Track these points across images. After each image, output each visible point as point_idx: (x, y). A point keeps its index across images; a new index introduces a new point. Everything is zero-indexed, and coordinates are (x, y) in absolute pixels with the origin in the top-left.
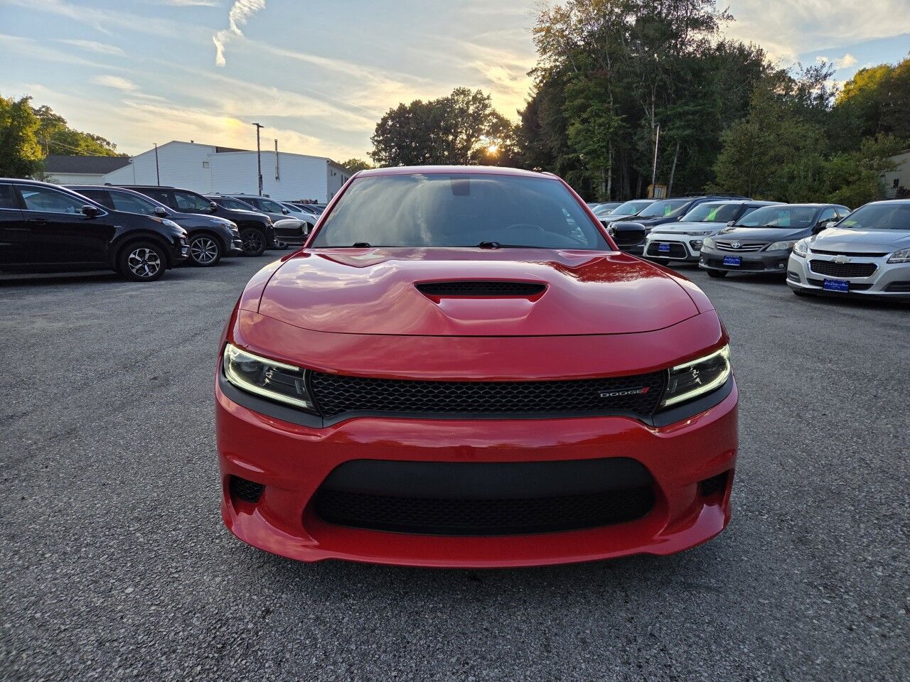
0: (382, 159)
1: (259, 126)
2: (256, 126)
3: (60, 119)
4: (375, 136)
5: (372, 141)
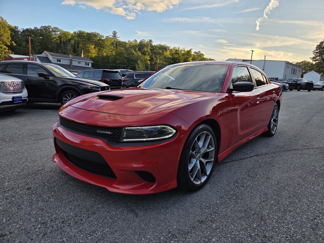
0: (317, 60)
1: (253, 51)
3: (203, 55)
4: (315, 50)
5: (313, 53)
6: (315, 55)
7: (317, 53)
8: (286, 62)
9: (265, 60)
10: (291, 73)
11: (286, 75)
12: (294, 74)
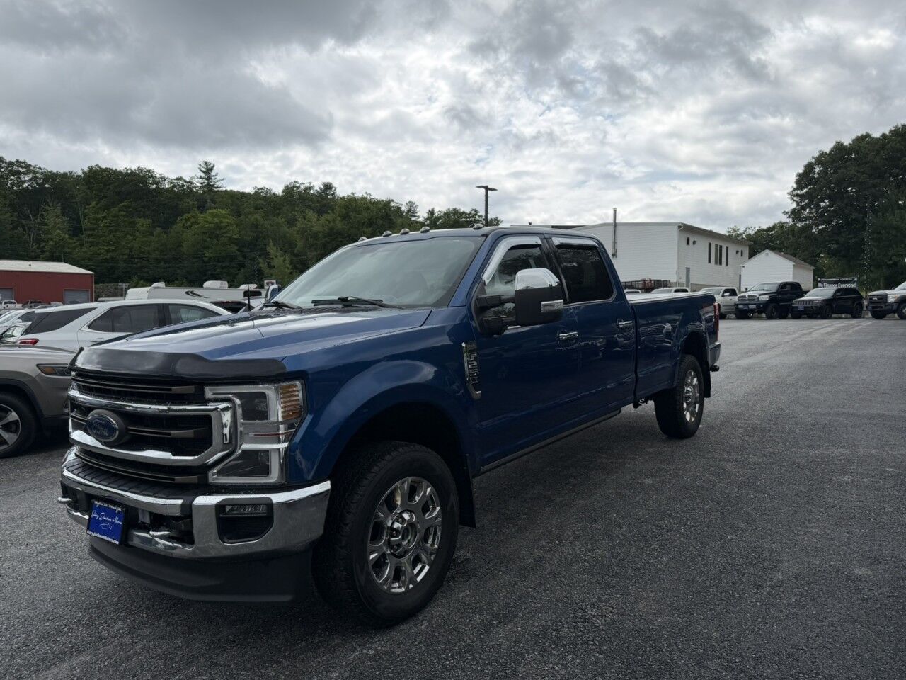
0: (806, 218)
1: (487, 188)
2: (483, 190)
4: (794, 190)
5: (790, 196)
6: (798, 203)
7: (802, 197)
8: (680, 227)
9: (615, 225)
10: (709, 261)
11: (688, 269)
12: (721, 263)
